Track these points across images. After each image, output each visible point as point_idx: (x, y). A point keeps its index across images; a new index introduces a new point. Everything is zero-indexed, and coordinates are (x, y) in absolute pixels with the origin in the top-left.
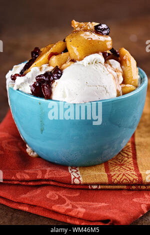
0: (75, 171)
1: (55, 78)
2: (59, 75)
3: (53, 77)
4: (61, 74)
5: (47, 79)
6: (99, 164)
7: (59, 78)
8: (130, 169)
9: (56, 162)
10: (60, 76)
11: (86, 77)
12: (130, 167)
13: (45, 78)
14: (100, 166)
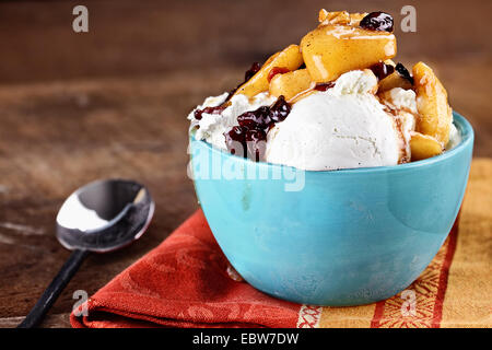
0: (313, 312)
1: (275, 118)
2: (283, 114)
3: (271, 116)
4: (288, 112)
5: (259, 121)
6: (366, 305)
7: (282, 118)
8: (425, 316)
9: (277, 293)
10: (286, 116)
11: (335, 119)
12: (425, 312)
13: (255, 119)
14: (365, 308)
